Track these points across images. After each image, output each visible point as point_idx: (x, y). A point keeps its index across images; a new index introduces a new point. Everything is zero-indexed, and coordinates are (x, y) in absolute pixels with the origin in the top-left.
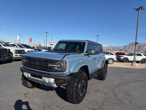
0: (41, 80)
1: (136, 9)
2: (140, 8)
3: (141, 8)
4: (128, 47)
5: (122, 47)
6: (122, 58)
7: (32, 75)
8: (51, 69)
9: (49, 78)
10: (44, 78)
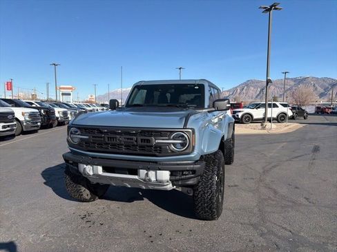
0: (136, 177)
1: (265, 8)
2: (271, 7)
3: (274, 7)
4: (239, 91)
5: (228, 91)
6: (240, 115)
7: (106, 169)
8: (160, 150)
9: (160, 170)
10: (143, 172)
